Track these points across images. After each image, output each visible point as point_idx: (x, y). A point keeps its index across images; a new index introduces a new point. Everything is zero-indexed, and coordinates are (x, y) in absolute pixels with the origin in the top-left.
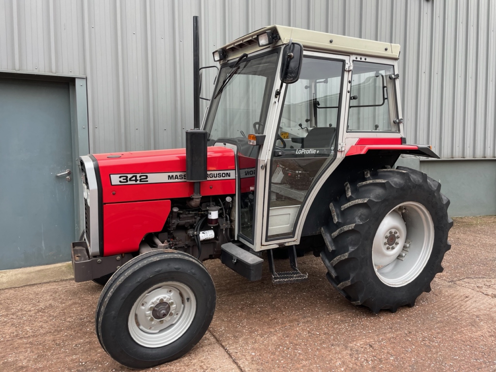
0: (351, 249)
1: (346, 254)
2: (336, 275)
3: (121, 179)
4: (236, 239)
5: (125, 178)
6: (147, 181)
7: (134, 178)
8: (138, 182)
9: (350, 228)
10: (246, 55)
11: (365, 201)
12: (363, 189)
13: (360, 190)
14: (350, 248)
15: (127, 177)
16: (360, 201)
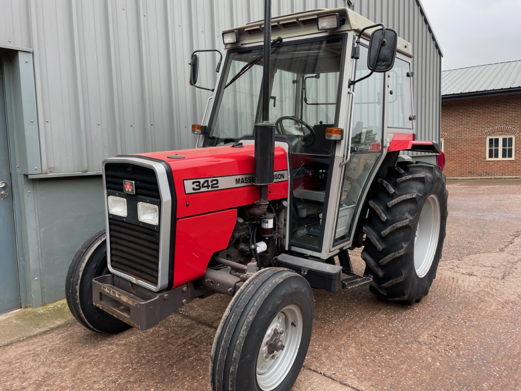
0: (405, 245)
1: (402, 250)
2: (383, 274)
3: (194, 186)
4: (287, 249)
5: (198, 184)
6: (218, 187)
7: (206, 184)
8: (210, 189)
9: (405, 224)
10: (280, 40)
11: (414, 196)
12: (404, 184)
13: (401, 186)
14: (403, 244)
15: (199, 182)
16: (408, 196)
